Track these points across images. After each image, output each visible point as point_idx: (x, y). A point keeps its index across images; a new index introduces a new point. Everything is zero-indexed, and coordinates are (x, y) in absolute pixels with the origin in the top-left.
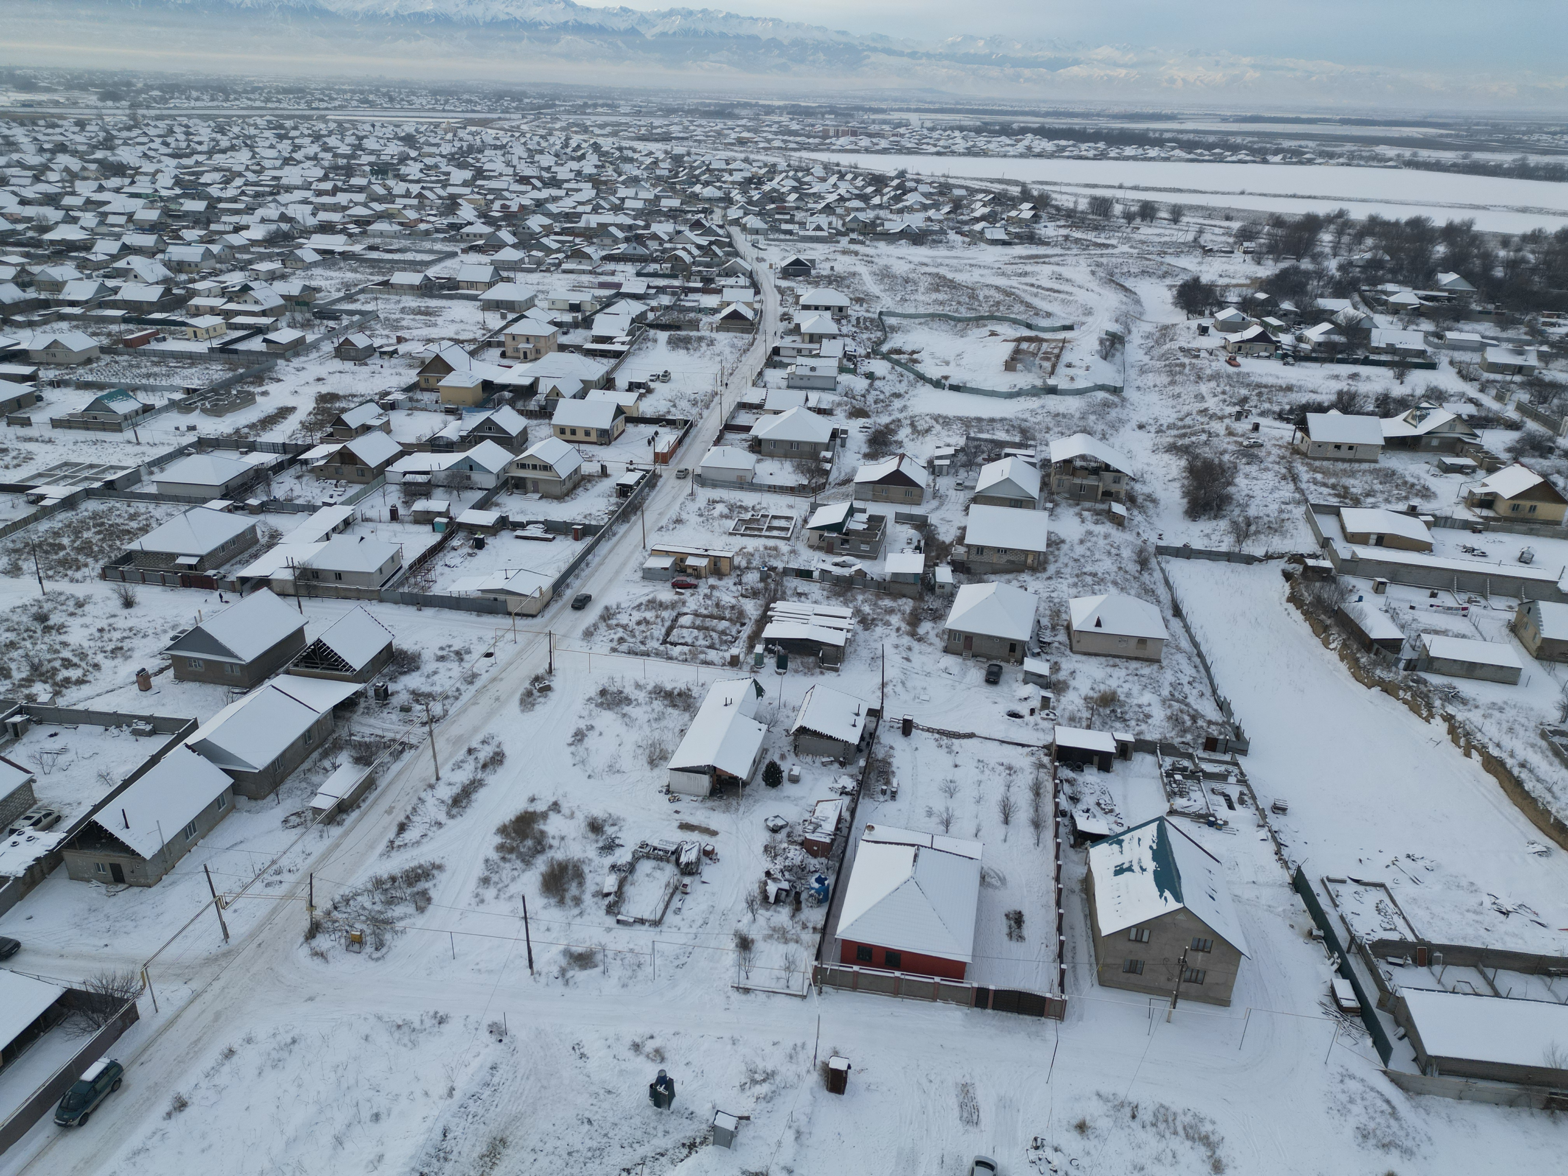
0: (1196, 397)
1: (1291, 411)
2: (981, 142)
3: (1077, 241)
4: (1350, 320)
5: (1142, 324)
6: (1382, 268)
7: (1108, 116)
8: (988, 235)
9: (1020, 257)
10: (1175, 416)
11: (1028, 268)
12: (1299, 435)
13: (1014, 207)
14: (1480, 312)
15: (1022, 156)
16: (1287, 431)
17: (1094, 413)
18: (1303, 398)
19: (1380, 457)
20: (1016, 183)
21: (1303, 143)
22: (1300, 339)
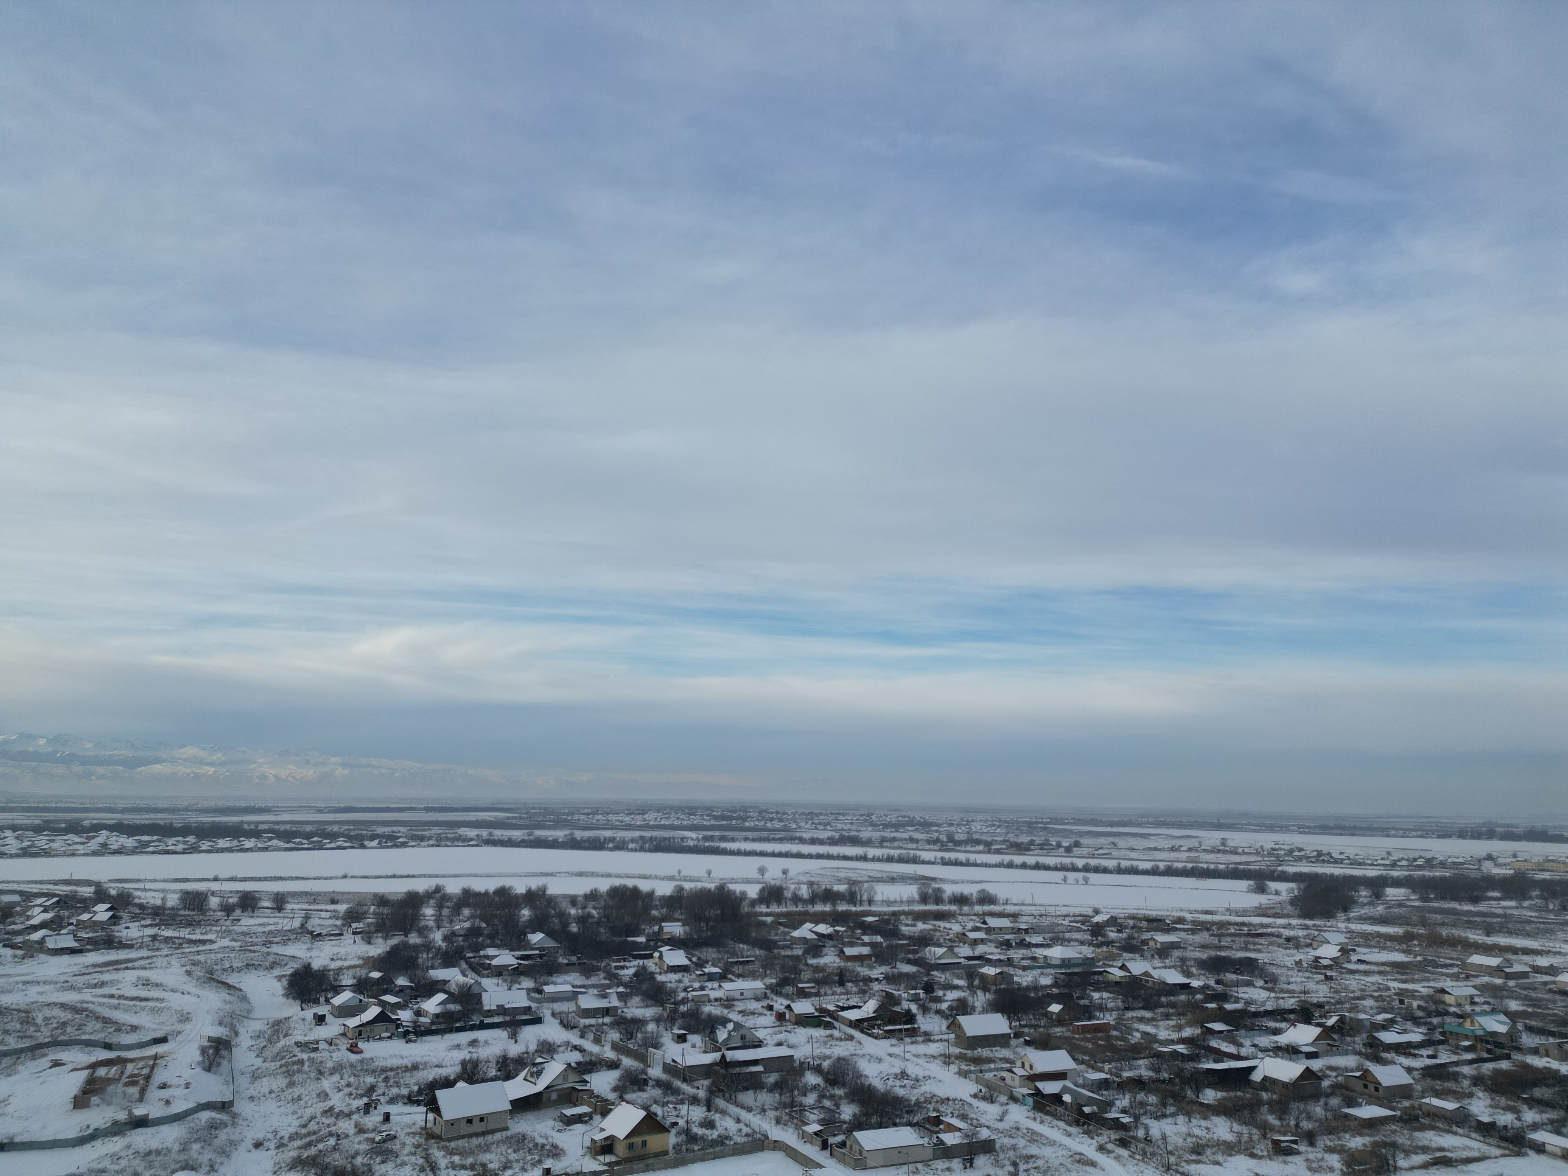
0: (319, 1095)
1: (420, 1091)
2: (42, 841)
3: (167, 940)
4: (461, 987)
5: (251, 1022)
6: (482, 935)
7: (197, 811)
8: (51, 944)
9: (95, 966)
10: (296, 1123)
11: (106, 977)
12: (431, 1116)
13: (86, 909)
14: (567, 965)
15: (94, 853)
16: (417, 1115)
17: (198, 1140)
18: (430, 1075)
19: (510, 1123)
20: (88, 883)
21: (395, 829)
22: (418, 1013)
